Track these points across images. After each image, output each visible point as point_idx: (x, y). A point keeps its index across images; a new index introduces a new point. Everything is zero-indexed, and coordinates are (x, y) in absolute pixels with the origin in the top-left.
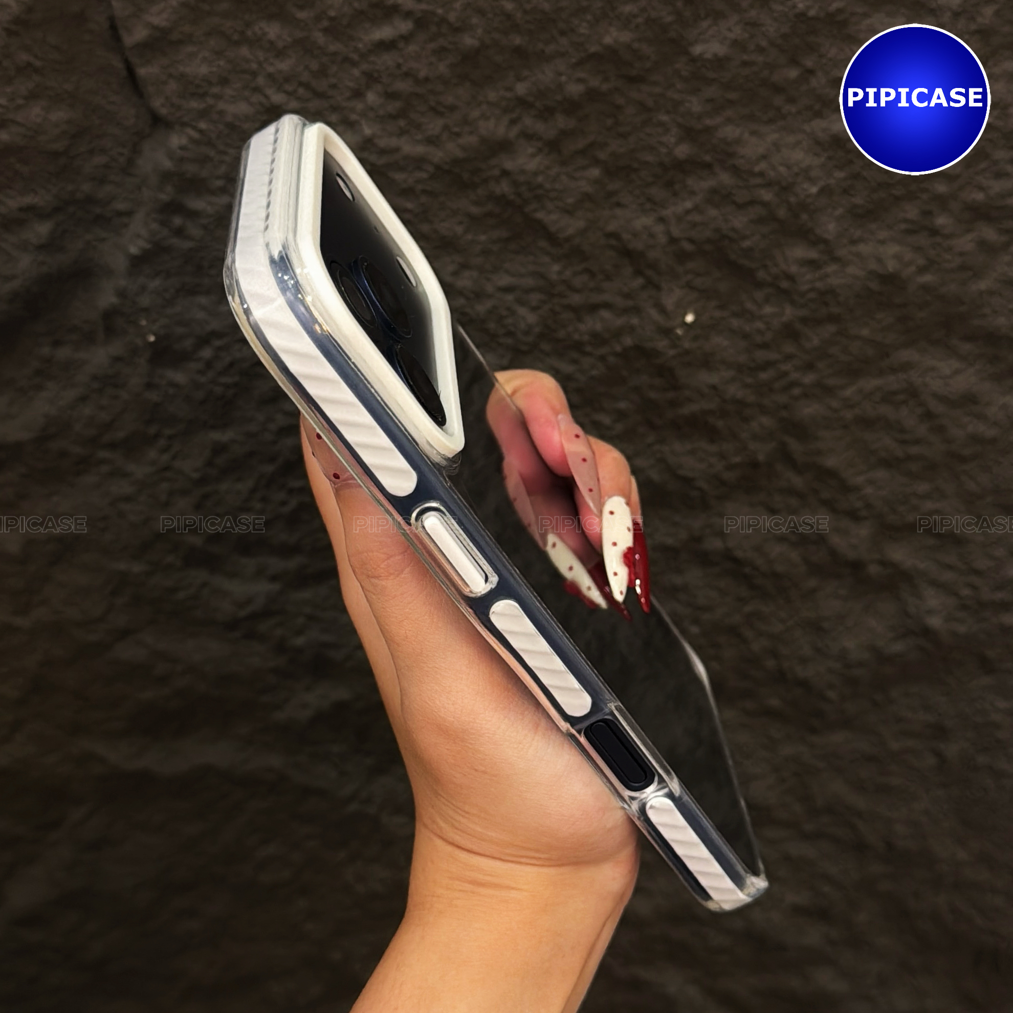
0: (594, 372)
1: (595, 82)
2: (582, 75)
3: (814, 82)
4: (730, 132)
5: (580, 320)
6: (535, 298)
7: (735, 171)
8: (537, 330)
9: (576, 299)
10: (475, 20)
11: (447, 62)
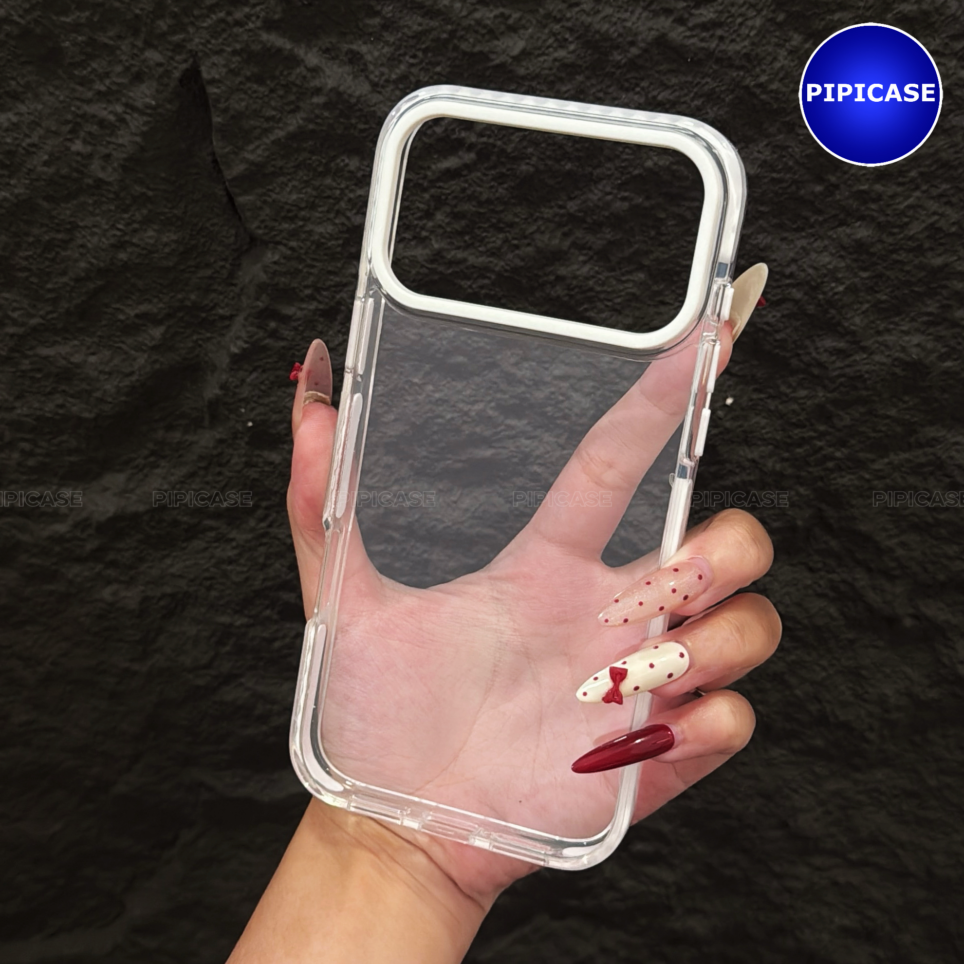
1: (639, 200)
2: (625, 194)
3: (838, 195)
4: (762, 239)
6: (588, 385)
10: (530, 150)
11: (505, 186)
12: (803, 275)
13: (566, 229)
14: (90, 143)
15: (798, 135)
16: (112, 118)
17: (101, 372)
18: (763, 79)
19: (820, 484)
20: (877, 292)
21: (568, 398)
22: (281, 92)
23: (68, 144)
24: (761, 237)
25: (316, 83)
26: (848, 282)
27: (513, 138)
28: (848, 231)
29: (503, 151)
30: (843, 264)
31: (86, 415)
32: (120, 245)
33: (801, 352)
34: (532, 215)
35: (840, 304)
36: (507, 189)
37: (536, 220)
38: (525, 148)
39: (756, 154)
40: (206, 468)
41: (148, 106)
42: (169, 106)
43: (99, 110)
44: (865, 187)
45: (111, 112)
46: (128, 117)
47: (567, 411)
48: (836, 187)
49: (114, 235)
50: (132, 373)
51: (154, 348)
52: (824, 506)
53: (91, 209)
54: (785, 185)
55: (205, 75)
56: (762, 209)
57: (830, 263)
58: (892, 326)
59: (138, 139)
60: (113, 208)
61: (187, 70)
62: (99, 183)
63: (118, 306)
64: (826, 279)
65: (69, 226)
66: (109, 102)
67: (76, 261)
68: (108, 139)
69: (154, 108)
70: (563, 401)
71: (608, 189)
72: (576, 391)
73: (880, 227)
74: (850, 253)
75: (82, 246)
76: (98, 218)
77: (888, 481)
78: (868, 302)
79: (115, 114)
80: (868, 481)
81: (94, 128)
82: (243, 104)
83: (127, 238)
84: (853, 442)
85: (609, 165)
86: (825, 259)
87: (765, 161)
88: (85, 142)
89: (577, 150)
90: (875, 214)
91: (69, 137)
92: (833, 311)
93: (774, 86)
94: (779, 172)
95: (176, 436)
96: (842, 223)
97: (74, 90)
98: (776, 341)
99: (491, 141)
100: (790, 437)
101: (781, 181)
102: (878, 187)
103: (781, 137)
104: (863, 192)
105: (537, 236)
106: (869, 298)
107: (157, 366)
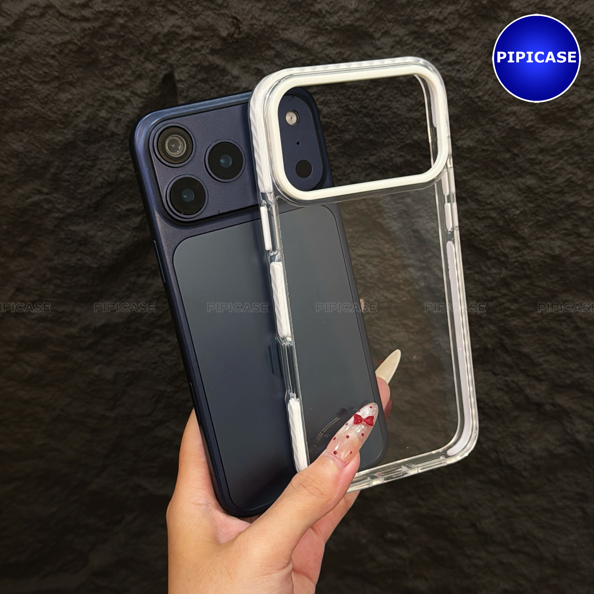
0: (404, 299)
1: (409, 157)
2: (402, 154)
3: (518, 160)
4: (476, 183)
5: (398, 273)
6: (376, 261)
7: (478, 202)
8: (377, 276)
9: (397, 262)
10: (350, 127)
11: (336, 146)
12: (497, 204)
13: (368, 172)
14: (110, 113)
15: (497, 126)
16: (123, 99)
17: (104, 241)
18: (480, 94)
19: (502, 324)
20: (537, 216)
21: (364, 267)
22: (217, 89)
23: (98, 112)
24: (476, 181)
25: (236, 85)
26: (522, 209)
27: (342, 119)
28: (523, 180)
29: (336, 126)
30: (519, 199)
31: (94, 265)
32: (121, 170)
33: (494, 247)
34: (349, 163)
35: (517, 221)
36: (337, 148)
37: (351, 166)
38: (348, 126)
39: (475, 136)
40: (158, 299)
41: (144, 93)
42: (154, 94)
43: (117, 94)
44: (533, 156)
45: (123, 96)
46: (132, 99)
47: (363, 275)
48: (517, 155)
49: (118, 164)
50: (121, 242)
51: (135, 229)
52: (503, 337)
53: (107, 148)
54: (489, 153)
55: (177, 77)
56: (476, 165)
57: (512, 198)
58: (544, 235)
59: (137, 111)
60: (119, 148)
61: (167, 74)
62: (113, 134)
63: (117, 204)
64: (510, 207)
65: (93, 158)
66: (122, 90)
67: (97, 177)
68: (120, 110)
69: (147, 94)
70: (361, 269)
71: (393, 150)
72: (369, 263)
73: (541, 179)
74: (524, 193)
75: (100, 169)
76: (111, 154)
77: (540, 324)
78: (532, 221)
79: (126, 97)
80: (529, 323)
81: (113, 104)
82: (196, 94)
83: (126, 166)
84: (521, 300)
85: (393, 137)
86: (510, 195)
87: (479, 139)
88: (108, 112)
89: (377, 128)
90: (538, 172)
91: (99, 108)
92: (513, 225)
93: (486, 98)
94: (486, 145)
95: (142, 280)
96: (520, 176)
97: (104, 83)
98: (481, 240)
99: (329, 120)
100: (486, 296)
101: (487, 150)
102: (540, 157)
103: (488, 126)
104: (532, 159)
105: (352, 175)
106: (533, 218)
107: (136, 239)
